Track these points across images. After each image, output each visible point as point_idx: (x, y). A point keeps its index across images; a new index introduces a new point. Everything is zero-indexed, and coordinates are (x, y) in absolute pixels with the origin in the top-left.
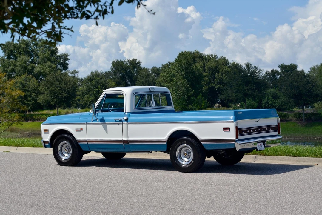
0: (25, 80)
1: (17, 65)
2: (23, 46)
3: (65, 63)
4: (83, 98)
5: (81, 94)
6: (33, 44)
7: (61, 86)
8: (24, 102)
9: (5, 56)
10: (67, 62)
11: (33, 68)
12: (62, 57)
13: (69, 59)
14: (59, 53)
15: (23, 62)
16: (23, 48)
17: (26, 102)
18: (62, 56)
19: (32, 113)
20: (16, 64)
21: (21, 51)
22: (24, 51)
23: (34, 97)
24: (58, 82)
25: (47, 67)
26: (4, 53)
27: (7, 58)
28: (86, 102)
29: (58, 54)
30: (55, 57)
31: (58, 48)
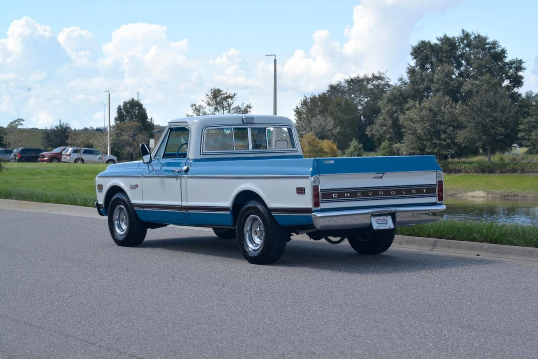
0: (439, 104)
1: (434, 80)
2: (446, 47)
3: (517, 75)
4: (529, 136)
5: (527, 128)
6: (464, 44)
7: (495, 115)
8: (433, 141)
9: (417, 66)
10: (520, 73)
11: (460, 85)
12: (512, 65)
13: (525, 69)
14: (507, 58)
15: (444, 75)
16: (446, 51)
17: (438, 142)
18: (511, 63)
19: (457, 160)
20: (433, 78)
21: (442, 56)
22: (446, 57)
23: (452, 133)
24: (491, 107)
25: (483, 83)
26: (415, 60)
27: (420, 68)
28: (535, 142)
29: (507, 60)
30: (499, 65)
31: (506, 51)
